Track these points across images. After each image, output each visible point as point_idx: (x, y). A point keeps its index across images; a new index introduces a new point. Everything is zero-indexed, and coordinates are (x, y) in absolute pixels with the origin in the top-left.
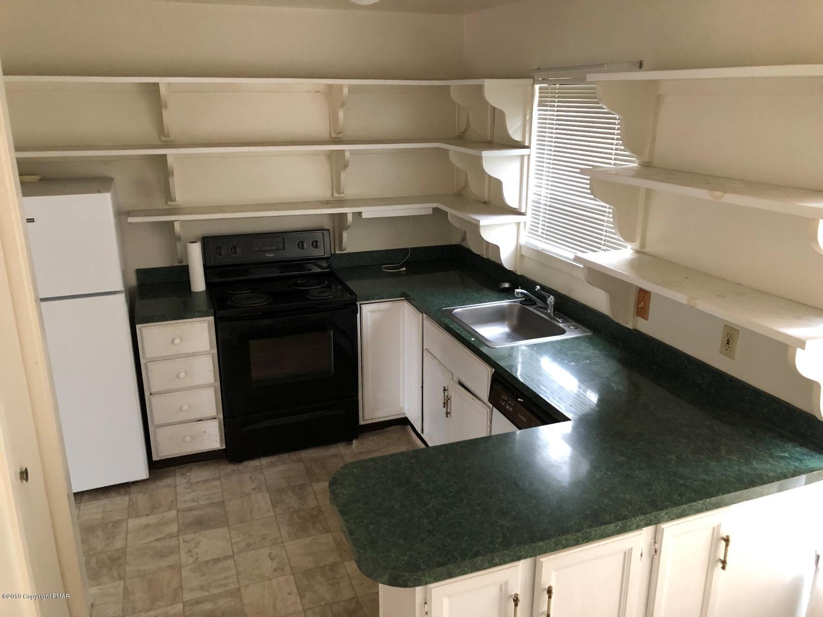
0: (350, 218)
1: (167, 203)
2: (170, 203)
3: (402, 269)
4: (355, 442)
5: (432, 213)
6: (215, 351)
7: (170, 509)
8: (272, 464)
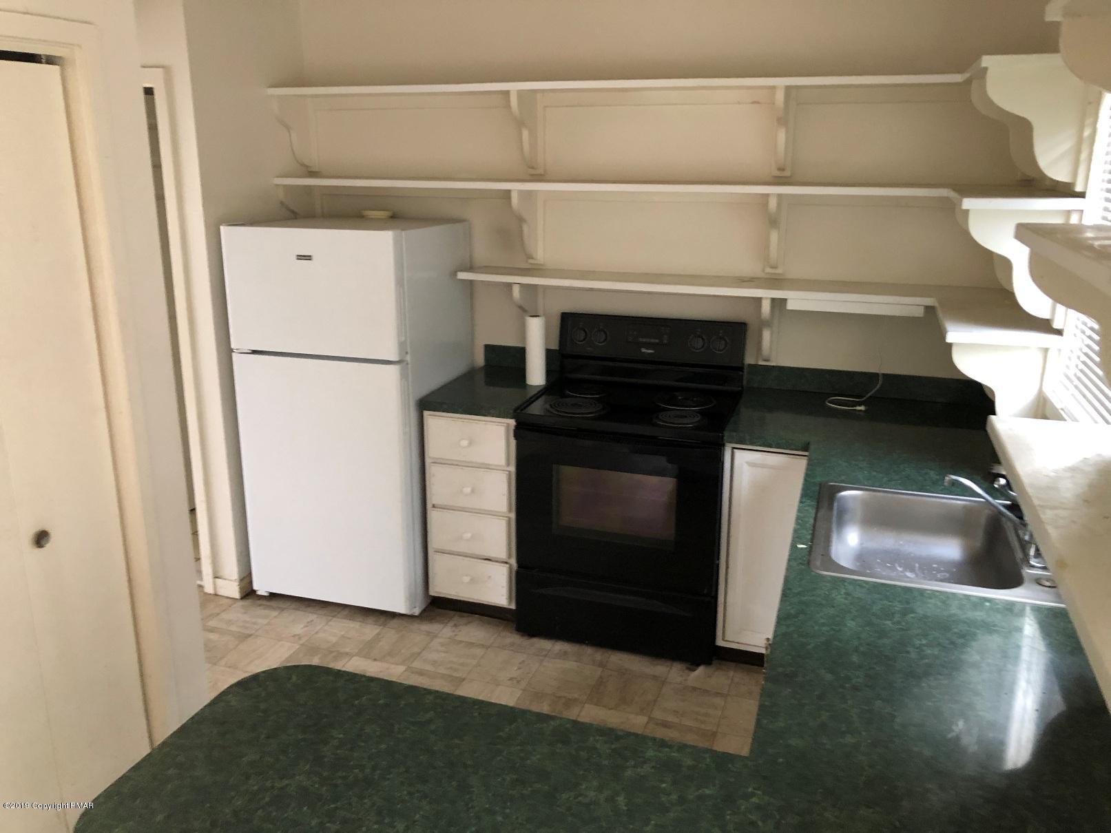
0: (766, 307)
1: (527, 262)
2: (531, 261)
3: (858, 408)
4: (701, 670)
5: (922, 315)
6: (513, 469)
7: (402, 663)
8: (563, 655)
